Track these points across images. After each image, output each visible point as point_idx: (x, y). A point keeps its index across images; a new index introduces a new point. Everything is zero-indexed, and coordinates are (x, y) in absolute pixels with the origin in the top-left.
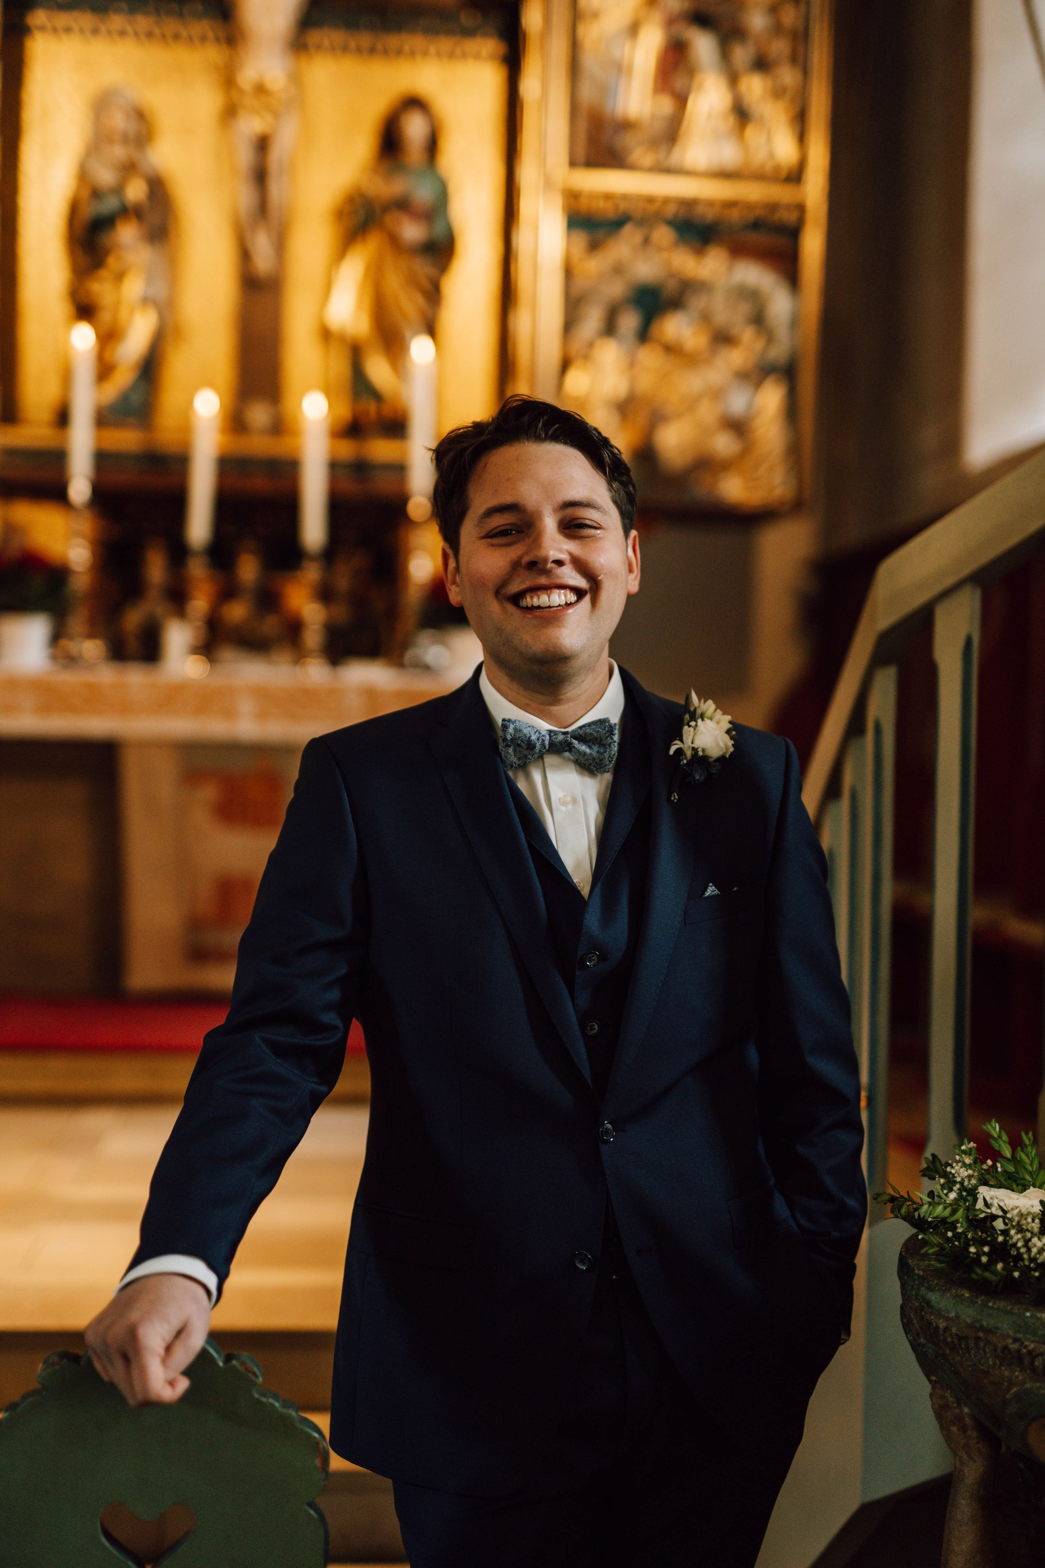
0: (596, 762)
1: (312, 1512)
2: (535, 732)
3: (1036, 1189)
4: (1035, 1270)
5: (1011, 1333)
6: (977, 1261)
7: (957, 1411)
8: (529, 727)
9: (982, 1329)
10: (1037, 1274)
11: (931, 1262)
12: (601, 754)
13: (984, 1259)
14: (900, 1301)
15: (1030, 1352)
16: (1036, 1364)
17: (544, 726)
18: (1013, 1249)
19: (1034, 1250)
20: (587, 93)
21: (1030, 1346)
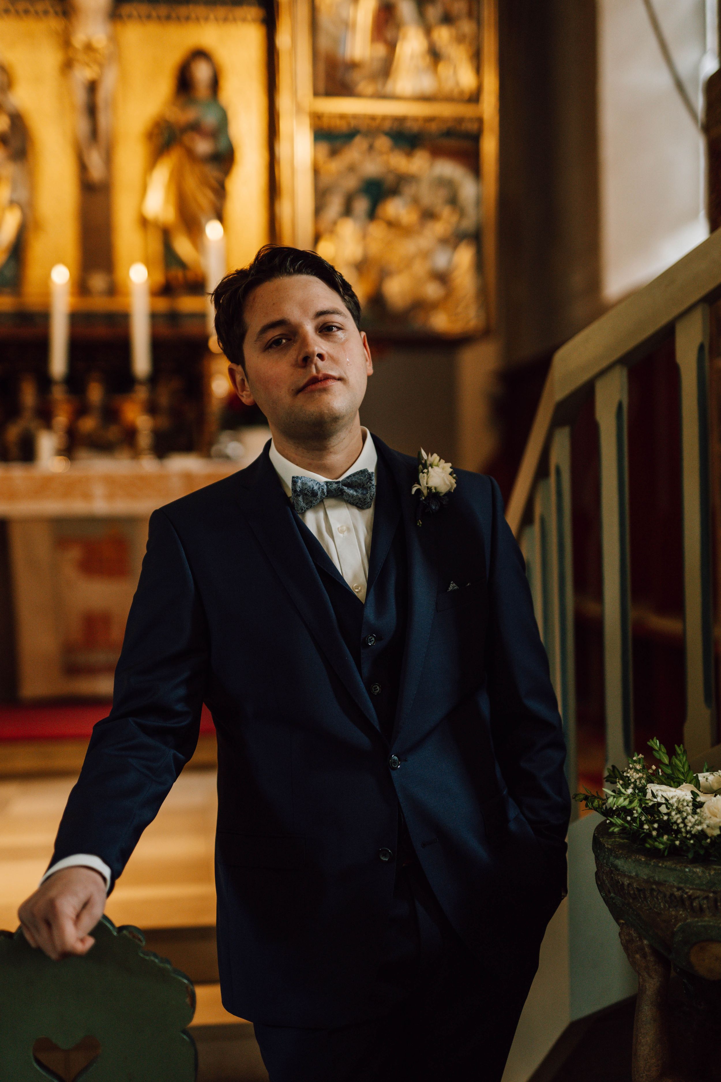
0: (361, 501)
1: (185, 1037)
2: (317, 484)
3: (688, 784)
4: (690, 839)
5: (676, 884)
6: (649, 835)
7: (639, 943)
8: (312, 480)
9: (655, 883)
10: (692, 842)
11: (616, 839)
12: (364, 494)
13: (654, 833)
14: (595, 869)
15: (690, 897)
16: (694, 904)
17: (322, 479)
18: (674, 825)
19: (690, 825)
20: (324, 43)
21: (689, 892)
